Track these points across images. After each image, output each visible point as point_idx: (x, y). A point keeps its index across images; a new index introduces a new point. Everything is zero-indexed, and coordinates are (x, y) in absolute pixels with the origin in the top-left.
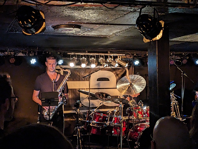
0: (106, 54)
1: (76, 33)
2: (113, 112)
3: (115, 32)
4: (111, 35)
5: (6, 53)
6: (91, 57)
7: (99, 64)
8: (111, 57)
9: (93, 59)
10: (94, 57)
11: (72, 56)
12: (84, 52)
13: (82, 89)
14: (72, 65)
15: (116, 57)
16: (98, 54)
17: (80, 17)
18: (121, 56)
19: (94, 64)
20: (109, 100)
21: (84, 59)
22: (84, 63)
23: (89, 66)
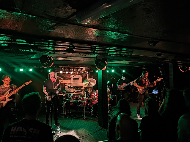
0: (78, 67)
4: (81, 60)
6: (71, 68)
7: (74, 72)
8: (80, 68)
9: (71, 70)
10: (72, 68)
11: (61, 68)
12: (67, 66)
13: (66, 83)
14: (61, 72)
15: (82, 69)
16: (74, 67)
18: (85, 68)
20: (79, 89)
22: (67, 71)
23: (69, 73)
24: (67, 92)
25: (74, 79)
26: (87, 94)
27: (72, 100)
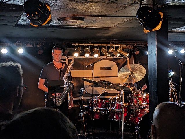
0: (108, 45)
1: (80, 25)
2: (115, 99)
3: (116, 23)
4: (113, 27)
5: (15, 44)
6: (95, 47)
7: (101, 54)
8: (113, 47)
9: (96, 50)
11: (77, 47)
12: (88, 43)
13: (86, 77)
14: (76, 55)
15: (117, 48)
16: (100, 45)
17: (84, 10)
18: (122, 46)
19: (97, 54)
20: (111, 87)
21: (88, 50)
22: (87, 53)
23: (92, 56)
24: (87, 94)
25: (101, 69)
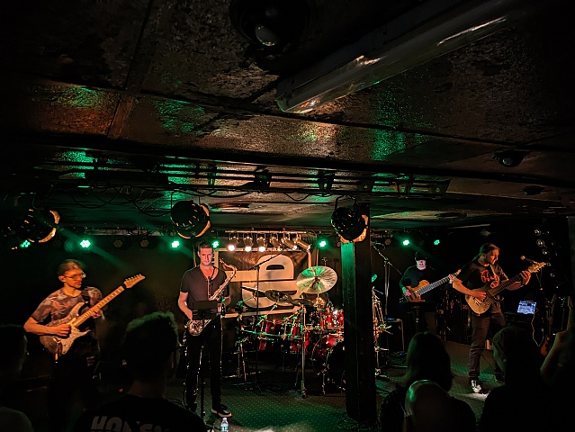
0: (280, 232)
5: (136, 232)
6: (259, 235)
7: (270, 245)
8: (287, 235)
9: (261, 239)
10: (263, 235)
11: (232, 235)
12: (250, 229)
13: (245, 282)
14: (231, 248)
15: (293, 236)
16: (268, 232)
18: (301, 234)
19: (263, 245)
20: (285, 300)
21: (249, 239)
22: (249, 245)
23: (255, 249)
24: (250, 309)
25: (269, 268)
26: (311, 315)
27: (265, 333)
